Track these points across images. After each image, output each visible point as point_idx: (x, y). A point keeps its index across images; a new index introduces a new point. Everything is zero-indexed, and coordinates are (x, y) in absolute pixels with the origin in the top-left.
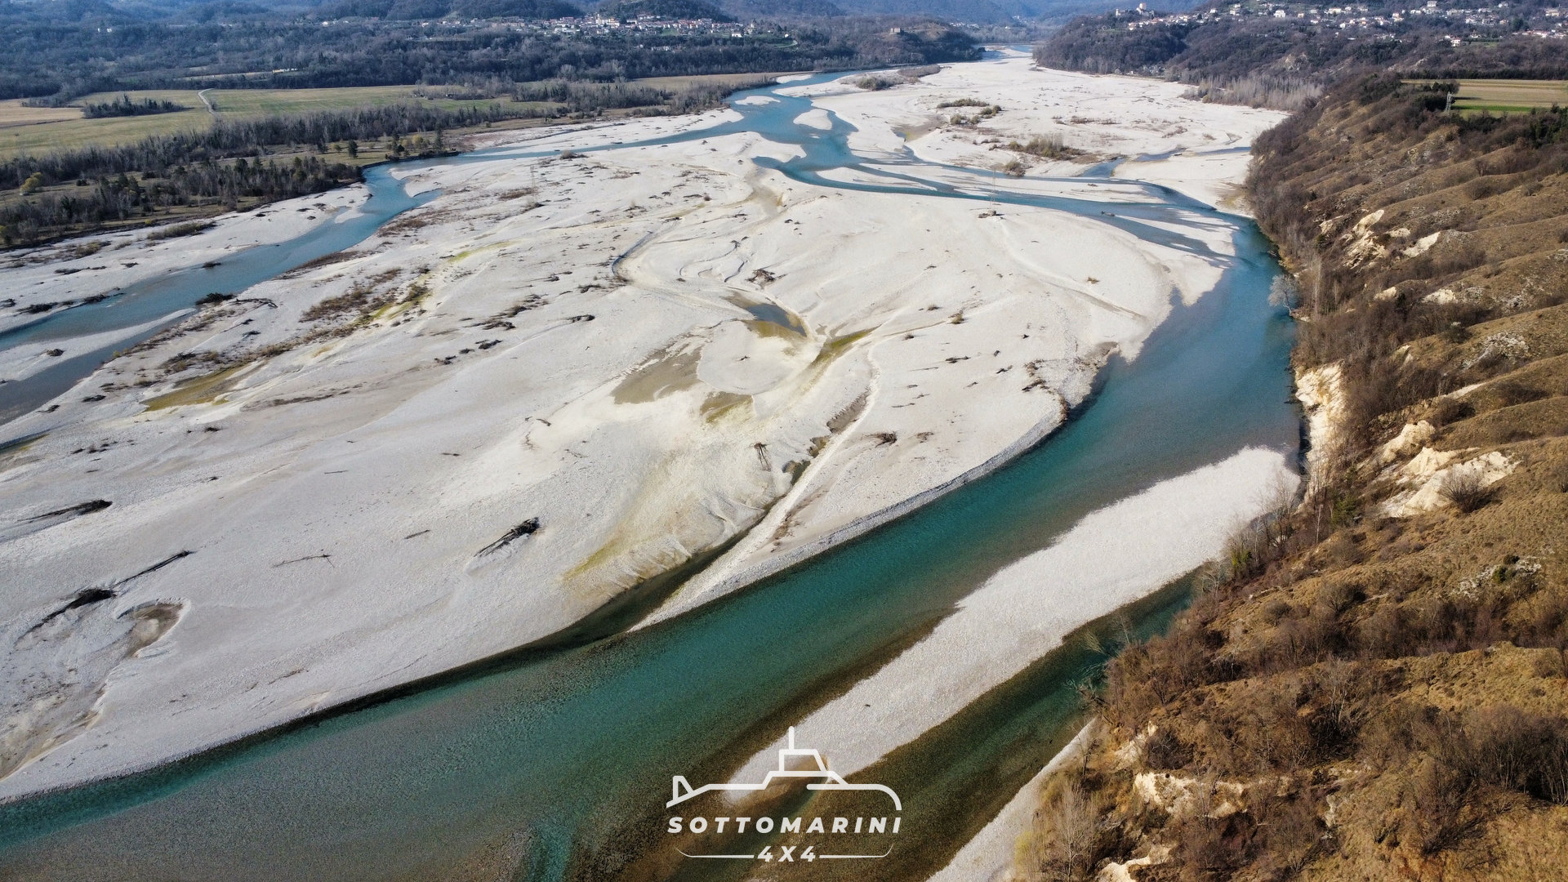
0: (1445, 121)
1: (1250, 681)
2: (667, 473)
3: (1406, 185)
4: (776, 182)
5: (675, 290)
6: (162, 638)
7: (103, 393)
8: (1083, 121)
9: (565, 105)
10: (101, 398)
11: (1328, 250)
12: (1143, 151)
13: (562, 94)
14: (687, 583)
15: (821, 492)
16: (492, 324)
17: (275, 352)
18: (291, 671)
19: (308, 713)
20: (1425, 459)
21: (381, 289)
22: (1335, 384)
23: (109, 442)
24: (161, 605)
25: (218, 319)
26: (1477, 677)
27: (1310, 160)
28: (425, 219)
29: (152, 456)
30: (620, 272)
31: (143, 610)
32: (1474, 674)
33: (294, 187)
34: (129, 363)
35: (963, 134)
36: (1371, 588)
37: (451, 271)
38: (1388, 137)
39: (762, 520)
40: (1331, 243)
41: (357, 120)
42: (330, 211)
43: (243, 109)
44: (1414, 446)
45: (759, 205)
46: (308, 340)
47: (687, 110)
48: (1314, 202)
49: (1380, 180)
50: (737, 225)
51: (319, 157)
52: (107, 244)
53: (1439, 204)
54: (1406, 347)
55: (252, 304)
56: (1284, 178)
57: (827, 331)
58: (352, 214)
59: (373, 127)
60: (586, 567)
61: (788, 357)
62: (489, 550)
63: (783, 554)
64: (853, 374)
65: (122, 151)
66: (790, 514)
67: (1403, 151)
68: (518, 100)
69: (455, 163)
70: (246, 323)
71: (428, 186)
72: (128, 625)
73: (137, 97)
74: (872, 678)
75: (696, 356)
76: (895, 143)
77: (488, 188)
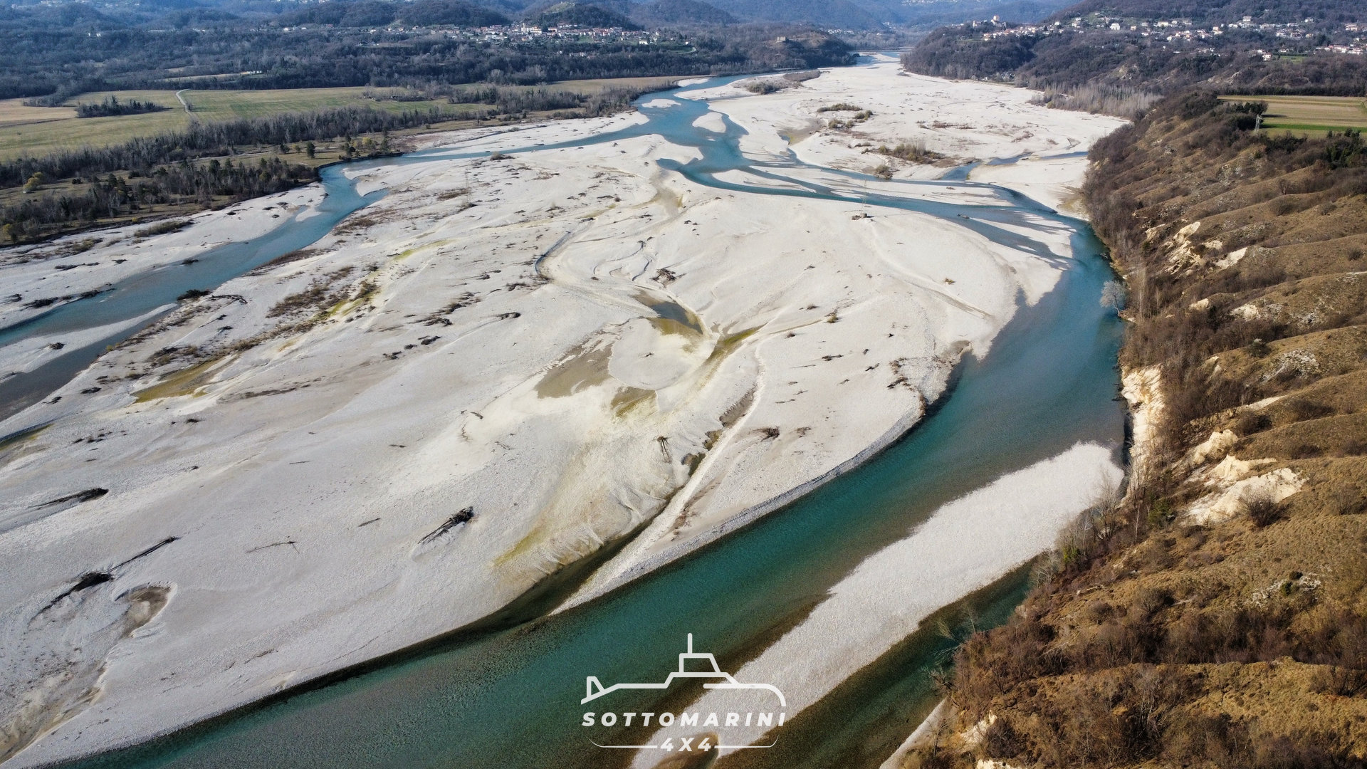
0: (1254, 141)
1: (1075, 677)
2: (583, 466)
3: (1220, 199)
4: (677, 183)
5: (589, 288)
6: (153, 619)
7: (99, 386)
8: (944, 126)
9: (494, 107)
10: (97, 390)
11: (1152, 255)
12: (995, 155)
13: (492, 97)
14: (600, 570)
15: (714, 484)
16: (432, 321)
17: (245, 347)
18: (263, 651)
19: (278, 690)
20: (1228, 466)
21: (337, 286)
22: (1155, 386)
23: (105, 432)
24: (152, 588)
25: (197, 314)
26: (1263, 688)
27: (1138, 169)
28: (374, 219)
29: (142, 447)
30: (542, 270)
31: (137, 593)
32: (1261, 685)
33: (260, 188)
34: (121, 356)
35: (838, 138)
36: (1179, 594)
37: (396, 269)
38: (1206, 153)
39: (663, 509)
40: (1155, 249)
41: (314, 123)
42: (292, 210)
43: (215, 109)
44: (1220, 451)
45: (662, 207)
46: (275, 334)
47: (600, 113)
48: (1141, 210)
49: (1196, 193)
50: (643, 225)
51: (283, 157)
52: (100, 241)
53: (1248, 219)
54: (1215, 358)
55: (225, 300)
56: (1116, 187)
57: (720, 329)
58: (311, 213)
59: (328, 129)
60: (513, 553)
61: (686, 354)
62: (431, 537)
63: (681, 543)
64: (742, 371)
65: (111, 152)
66: (688, 505)
67: (1217, 166)
68: (453, 102)
69: (399, 164)
70: (221, 318)
71: (375, 186)
72: (125, 607)
73: (124, 98)
74: (756, 661)
75: (608, 352)
76: (779, 146)
77: (428, 188)
